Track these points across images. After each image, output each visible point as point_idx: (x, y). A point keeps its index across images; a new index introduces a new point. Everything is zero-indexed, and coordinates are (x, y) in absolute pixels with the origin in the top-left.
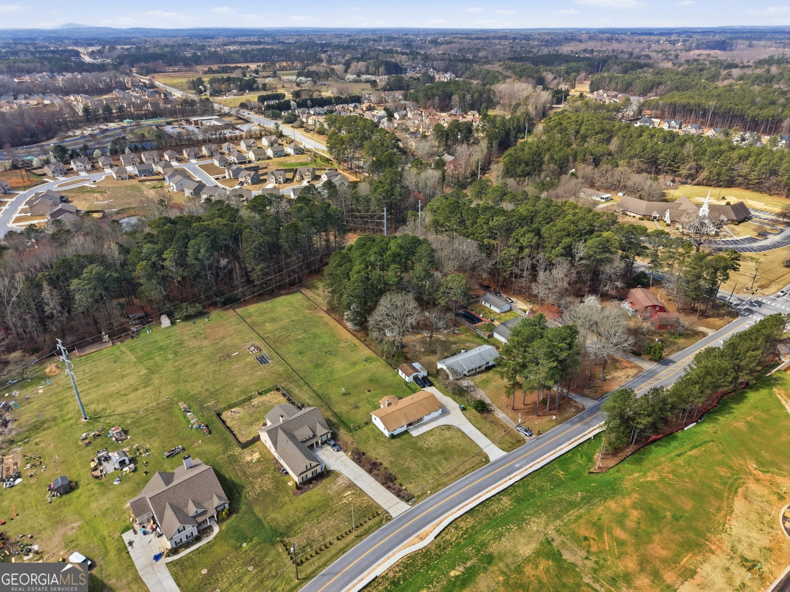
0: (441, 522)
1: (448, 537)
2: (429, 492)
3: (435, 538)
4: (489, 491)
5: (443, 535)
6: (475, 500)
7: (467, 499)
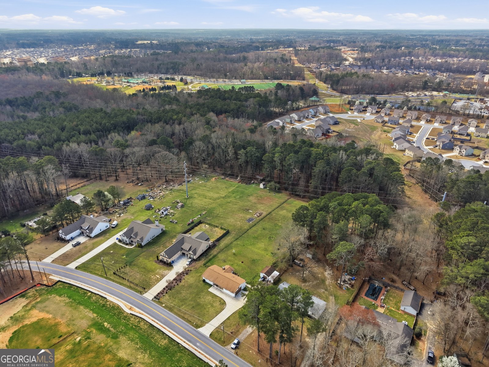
0: (143, 314)
1: (132, 319)
2: (164, 305)
3: (131, 314)
4: (170, 332)
5: (134, 317)
6: (162, 326)
7: (162, 323)
